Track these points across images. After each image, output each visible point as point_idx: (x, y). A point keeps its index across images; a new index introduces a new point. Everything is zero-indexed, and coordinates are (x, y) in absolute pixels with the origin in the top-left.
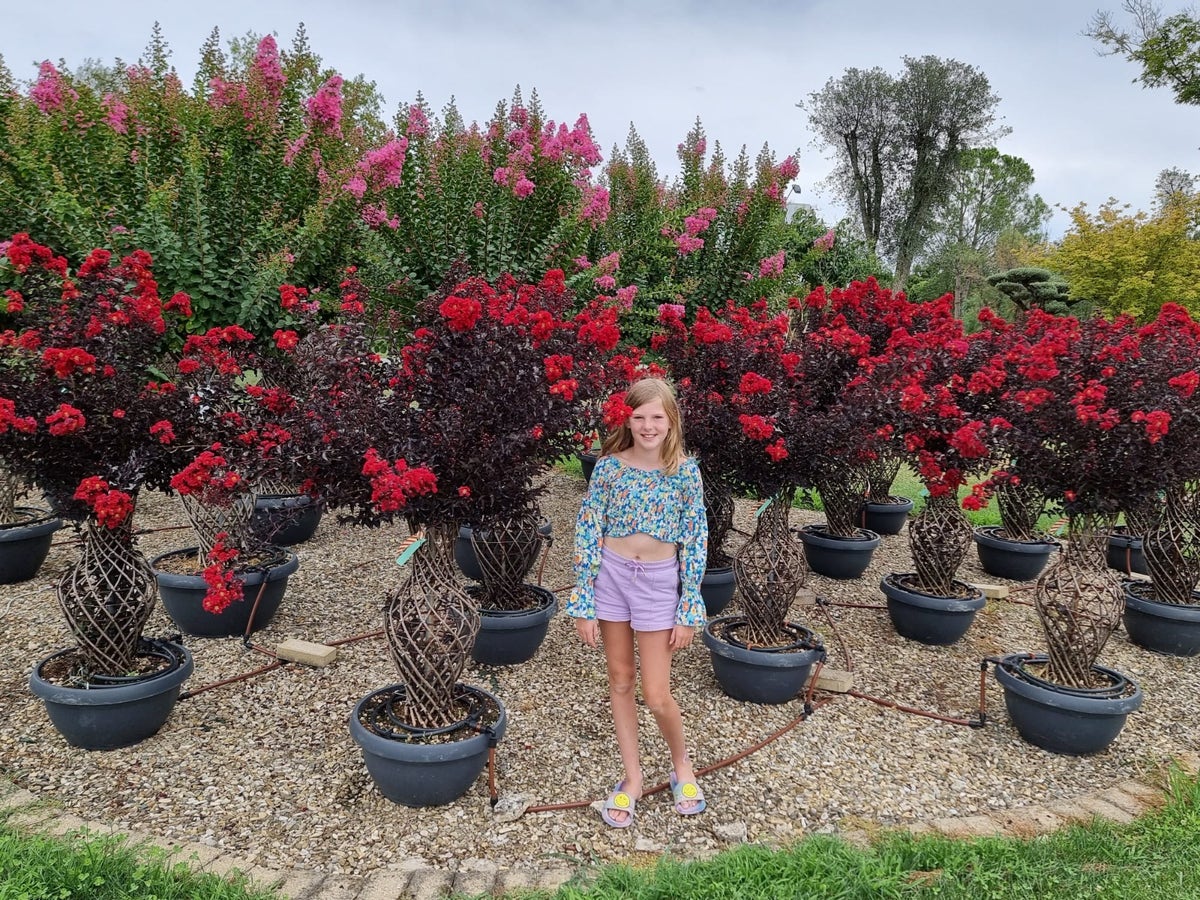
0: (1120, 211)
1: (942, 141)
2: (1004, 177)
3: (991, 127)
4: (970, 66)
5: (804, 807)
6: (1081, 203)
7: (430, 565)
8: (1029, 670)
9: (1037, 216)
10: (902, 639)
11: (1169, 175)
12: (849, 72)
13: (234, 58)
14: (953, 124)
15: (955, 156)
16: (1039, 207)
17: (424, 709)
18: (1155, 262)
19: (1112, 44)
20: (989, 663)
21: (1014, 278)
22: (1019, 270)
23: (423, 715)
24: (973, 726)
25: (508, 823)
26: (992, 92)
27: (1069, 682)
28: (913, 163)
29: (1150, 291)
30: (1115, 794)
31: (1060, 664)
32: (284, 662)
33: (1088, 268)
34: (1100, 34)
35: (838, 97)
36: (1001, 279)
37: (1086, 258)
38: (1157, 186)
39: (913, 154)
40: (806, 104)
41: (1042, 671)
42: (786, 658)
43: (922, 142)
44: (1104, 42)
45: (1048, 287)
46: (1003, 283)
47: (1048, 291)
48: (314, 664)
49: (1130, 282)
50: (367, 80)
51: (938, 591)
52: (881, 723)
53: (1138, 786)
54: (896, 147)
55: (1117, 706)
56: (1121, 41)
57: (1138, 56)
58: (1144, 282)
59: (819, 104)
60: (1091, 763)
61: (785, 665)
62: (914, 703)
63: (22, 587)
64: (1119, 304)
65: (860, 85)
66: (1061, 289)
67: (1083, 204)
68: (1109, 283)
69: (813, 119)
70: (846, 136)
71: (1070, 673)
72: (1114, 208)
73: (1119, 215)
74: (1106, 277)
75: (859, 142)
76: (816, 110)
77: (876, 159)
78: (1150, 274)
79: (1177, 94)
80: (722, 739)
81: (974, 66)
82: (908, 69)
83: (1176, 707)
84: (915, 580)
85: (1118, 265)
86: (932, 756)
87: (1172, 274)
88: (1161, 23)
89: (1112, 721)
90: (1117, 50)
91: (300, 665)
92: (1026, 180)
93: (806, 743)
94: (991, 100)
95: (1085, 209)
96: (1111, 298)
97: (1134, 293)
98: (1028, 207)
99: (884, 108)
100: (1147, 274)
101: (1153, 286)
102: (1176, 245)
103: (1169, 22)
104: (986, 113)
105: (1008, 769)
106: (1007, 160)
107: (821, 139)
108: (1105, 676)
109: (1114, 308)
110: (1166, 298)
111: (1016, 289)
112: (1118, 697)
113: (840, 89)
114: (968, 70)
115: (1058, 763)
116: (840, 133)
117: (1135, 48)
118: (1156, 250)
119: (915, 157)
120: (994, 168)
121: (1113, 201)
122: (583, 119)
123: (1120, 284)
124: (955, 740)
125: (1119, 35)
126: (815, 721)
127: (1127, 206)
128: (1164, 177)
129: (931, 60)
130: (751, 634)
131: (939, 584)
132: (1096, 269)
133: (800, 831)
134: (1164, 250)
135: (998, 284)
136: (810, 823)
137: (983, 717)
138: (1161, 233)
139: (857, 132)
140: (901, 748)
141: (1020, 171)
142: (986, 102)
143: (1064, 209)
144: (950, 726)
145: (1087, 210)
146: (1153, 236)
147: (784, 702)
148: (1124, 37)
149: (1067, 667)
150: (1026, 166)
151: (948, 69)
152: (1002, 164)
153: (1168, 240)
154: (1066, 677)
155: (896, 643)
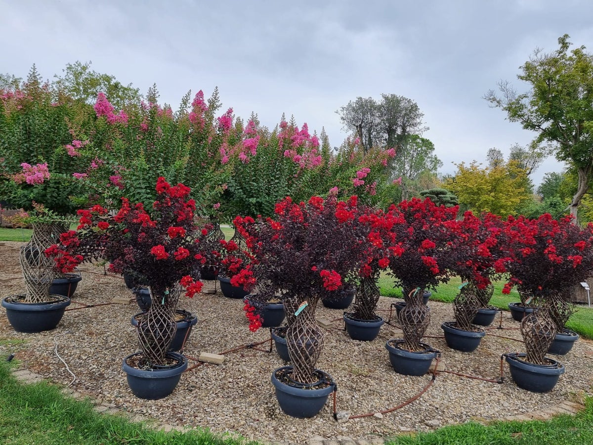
0: (478, 166)
1: (399, 131)
2: (421, 147)
3: (421, 127)
4: (410, 100)
5: (454, 414)
6: (463, 162)
7: (308, 315)
8: (520, 359)
9: (435, 166)
10: (453, 350)
11: (493, 151)
12: (359, 99)
13: (68, 73)
14: (404, 124)
15: (404, 137)
16: (436, 162)
17: (304, 376)
18: (494, 189)
19: (495, 103)
20: (504, 357)
21: (432, 193)
22: (435, 189)
23: (304, 379)
24: (499, 383)
25: (344, 423)
26: (420, 111)
27: (537, 363)
28: (386, 140)
29: (492, 201)
30: (563, 406)
31: (533, 356)
32: (202, 363)
33: (467, 191)
34: (490, 99)
35: (354, 109)
36: (426, 193)
37: (465, 186)
38: (488, 155)
39: (386, 136)
40: (340, 112)
41: (525, 359)
42: (426, 356)
43: (390, 131)
44: (491, 102)
45: (446, 197)
46: (427, 195)
47: (447, 199)
48: (217, 363)
49: (484, 197)
50: (133, 87)
51: (466, 329)
52: (463, 383)
53: (570, 403)
54: (378, 133)
55: (558, 371)
56: (498, 102)
57: (506, 109)
58: (490, 197)
59: (345, 112)
60: (548, 395)
61: (426, 359)
62: (471, 375)
63: (55, 332)
64: (480, 206)
65: (362, 105)
66: (452, 199)
67: (463, 163)
68: (476, 197)
69: (342, 118)
70: (357, 127)
71: (537, 359)
72: (476, 164)
73: (478, 168)
74: (474, 195)
75: (363, 129)
76: (344, 114)
77: (370, 138)
78: (493, 194)
79: (522, 126)
80: (406, 390)
81: (412, 100)
82: (384, 99)
83: (568, 374)
84: (455, 324)
85: (479, 189)
86: (489, 395)
87: (501, 194)
88: (517, 97)
89: (554, 378)
90: (497, 106)
91: (211, 363)
92: (431, 149)
93: (440, 391)
94: (420, 115)
95: (464, 165)
96: (477, 204)
97: (486, 202)
98: (432, 161)
99: (372, 115)
100: (491, 194)
101: (494, 199)
102: (502, 182)
103: (520, 97)
104: (418, 120)
105: (520, 398)
106: (423, 140)
107: (346, 127)
108: (548, 361)
109: (477, 208)
110: (499, 204)
111: (433, 198)
112: (557, 368)
113: (355, 106)
114: (409, 101)
115: (537, 396)
116: (354, 125)
117: (505, 106)
118: (494, 184)
119: (387, 137)
120: (417, 144)
121: (475, 162)
122: (305, 126)
123: (480, 198)
124: (495, 388)
125: (498, 100)
126: (438, 382)
127: (481, 164)
128: (490, 151)
129: (393, 96)
130: (407, 346)
131: (467, 326)
132: (469, 191)
133: (457, 422)
134: (497, 184)
135: (425, 195)
136: (460, 420)
137: (502, 379)
138: (497, 176)
139: (362, 125)
140: (476, 392)
141: (428, 145)
142: (417, 116)
143: (455, 164)
144: (490, 383)
145: (465, 166)
146: (493, 178)
147: (422, 375)
148: (500, 100)
149: (536, 357)
150: (431, 143)
151: (401, 100)
152: (421, 142)
153: (499, 180)
154: (535, 361)
155: (451, 351)
